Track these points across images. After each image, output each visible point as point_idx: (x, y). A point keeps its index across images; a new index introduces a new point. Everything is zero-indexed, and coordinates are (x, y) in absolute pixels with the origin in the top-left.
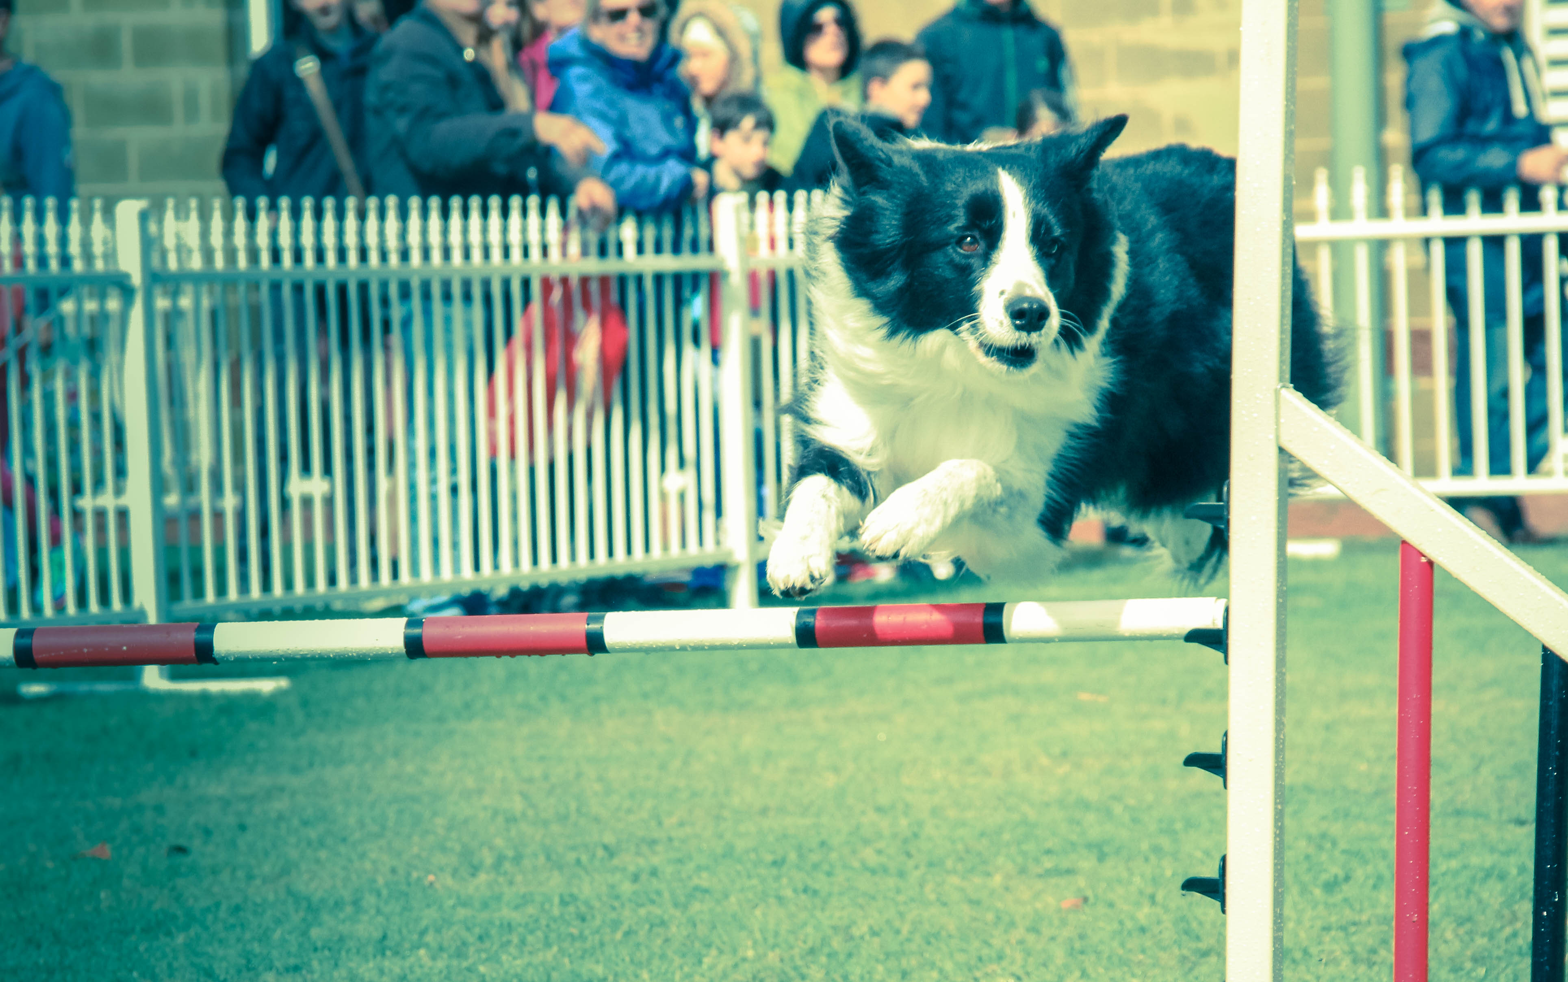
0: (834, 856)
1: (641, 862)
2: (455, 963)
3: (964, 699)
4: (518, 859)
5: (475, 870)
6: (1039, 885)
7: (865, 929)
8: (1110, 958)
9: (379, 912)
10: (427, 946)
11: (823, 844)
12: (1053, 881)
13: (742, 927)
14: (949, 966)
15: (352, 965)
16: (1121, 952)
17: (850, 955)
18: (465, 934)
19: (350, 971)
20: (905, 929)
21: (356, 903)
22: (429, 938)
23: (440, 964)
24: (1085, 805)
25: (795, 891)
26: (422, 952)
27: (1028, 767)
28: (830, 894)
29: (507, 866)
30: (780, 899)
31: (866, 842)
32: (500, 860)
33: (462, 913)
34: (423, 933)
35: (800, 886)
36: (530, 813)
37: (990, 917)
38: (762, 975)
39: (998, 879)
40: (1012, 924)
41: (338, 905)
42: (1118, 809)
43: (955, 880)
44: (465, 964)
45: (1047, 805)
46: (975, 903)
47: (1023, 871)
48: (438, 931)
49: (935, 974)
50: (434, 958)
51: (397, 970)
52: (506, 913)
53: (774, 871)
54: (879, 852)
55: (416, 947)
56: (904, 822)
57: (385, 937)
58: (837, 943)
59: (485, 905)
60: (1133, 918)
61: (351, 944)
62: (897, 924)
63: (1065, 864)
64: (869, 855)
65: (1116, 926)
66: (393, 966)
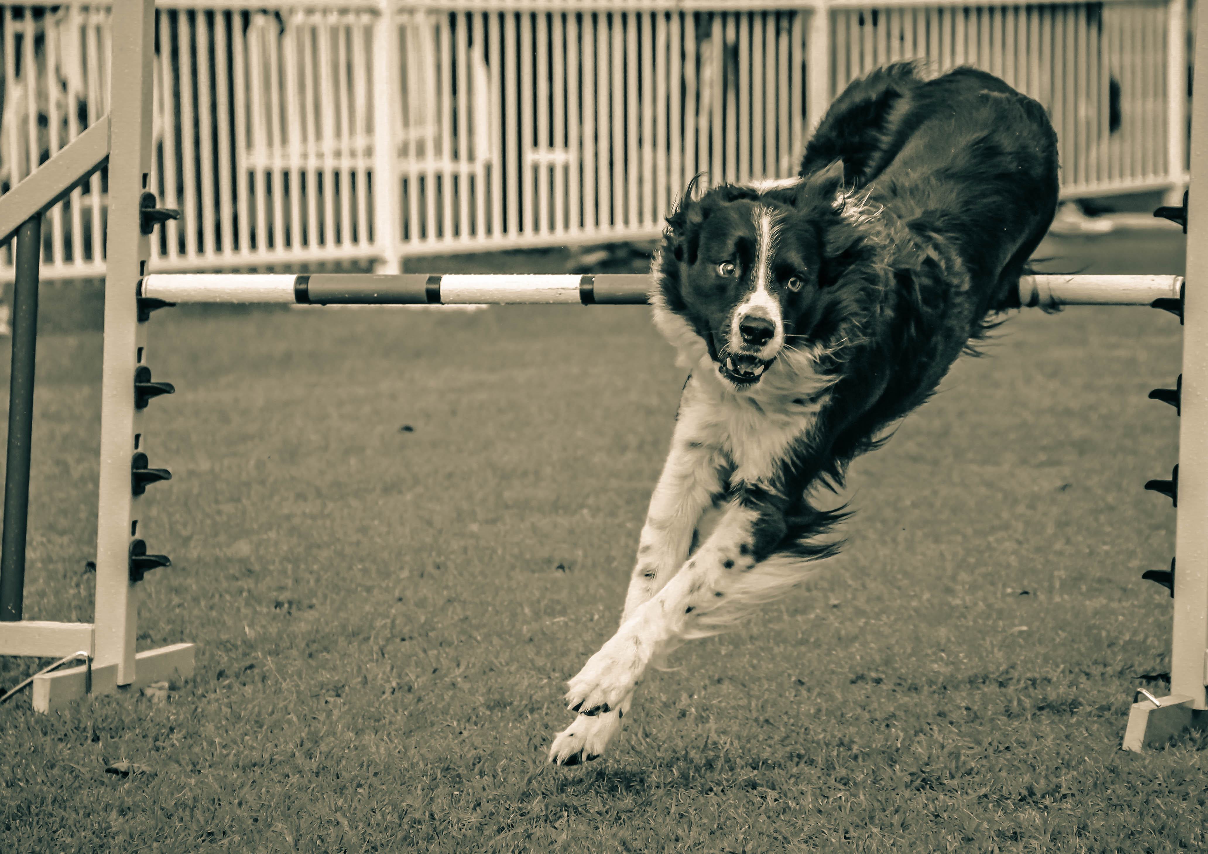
2: (609, 520)
5: (624, 449)
6: (1036, 473)
7: (908, 503)
8: (1087, 529)
9: (553, 480)
10: (588, 506)
12: (1047, 470)
14: (969, 531)
15: (534, 519)
16: (1095, 524)
17: (897, 522)
18: (615, 498)
19: (533, 524)
20: (938, 504)
21: (536, 473)
22: (591, 501)
23: (598, 521)
24: (1068, 412)
26: (585, 511)
27: (1028, 381)
33: (614, 483)
34: (587, 496)
37: (1000, 496)
39: (1006, 467)
40: (1016, 502)
41: (525, 474)
42: (1094, 417)
43: (975, 468)
44: (617, 521)
45: (1042, 412)
46: (989, 485)
47: (1024, 462)
48: (597, 495)
49: (959, 538)
50: (593, 516)
51: (567, 525)
55: (582, 506)
57: (558, 499)
58: (888, 513)
59: (630, 478)
60: (1104, 500)
61: (534, 504)
62: (932, 499)
63: (1055, 457)
65: (1091, 505)
66: (564, 521)
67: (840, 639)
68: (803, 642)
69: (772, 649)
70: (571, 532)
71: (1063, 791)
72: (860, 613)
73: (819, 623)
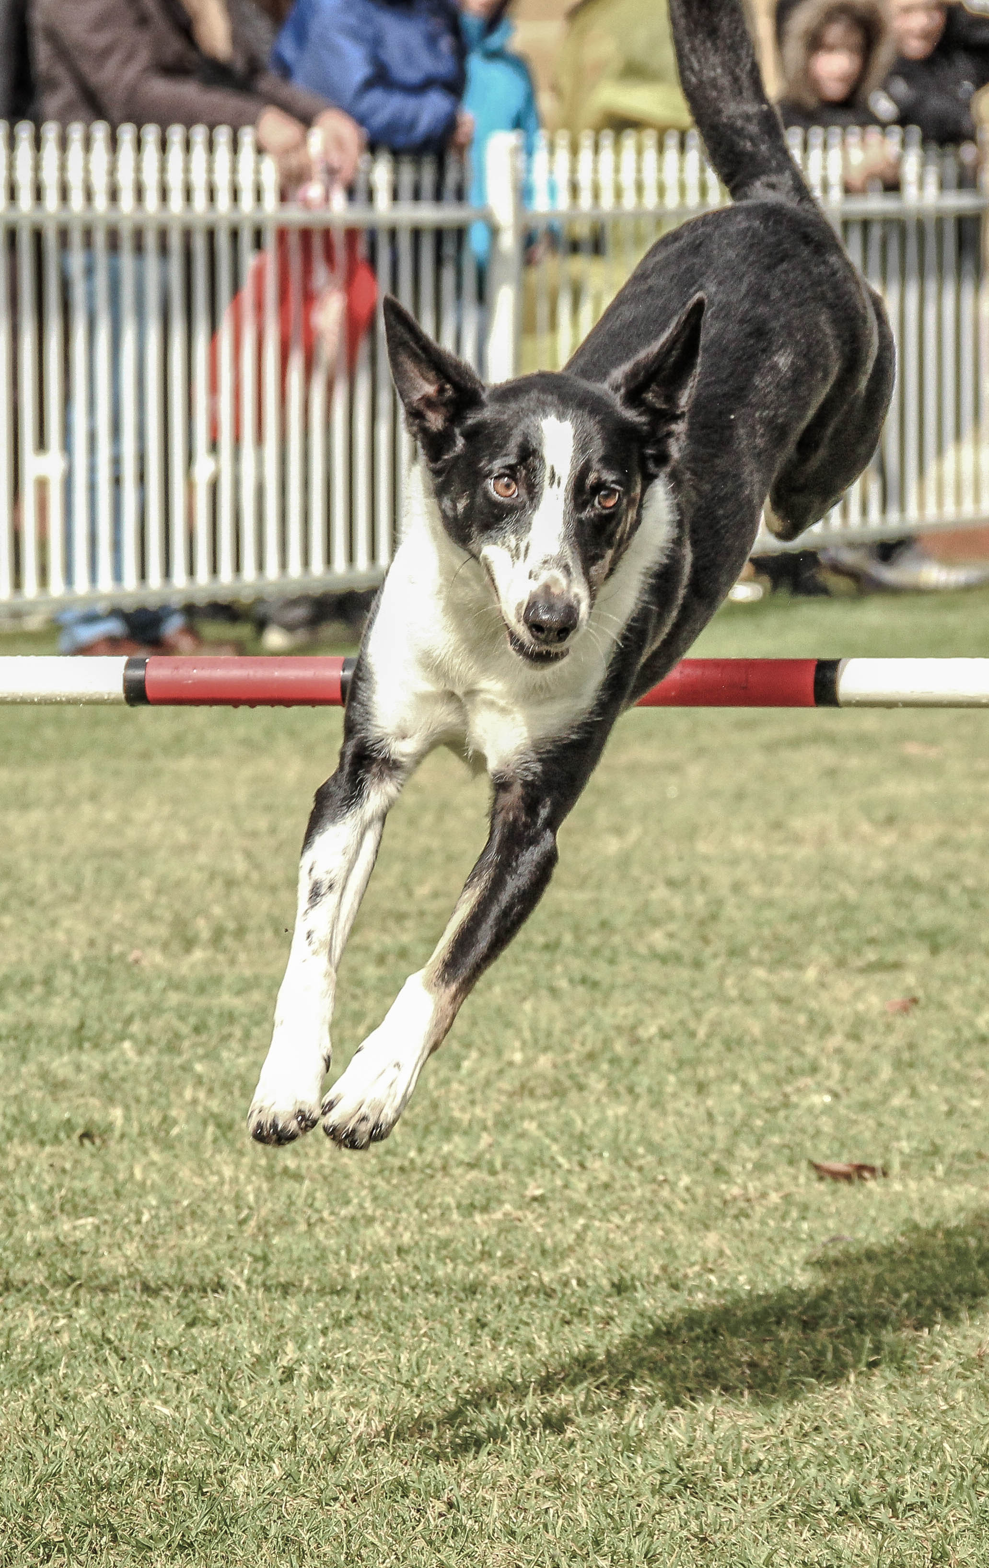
0: (616, 940)
1: (387, 940)
2: (166, 1059)
3: (770, 748)
4: (240, 932)
5: (189, 944)
6: (860, 982)
7: (653, 1030)
8: (944, 1073)
9: (75, 993)
10: (132, 1037)
11: (604, 924)
12: (878, 977)
13: (508, 1025)
14: (753, 1078)
15: (44, 1058)
16: (957, 1066)
17: (636, 1062)
18: (176, 1023)
19: (41, 1065)
20: (702, 1032)
21: (47, 982)
22: (136, 1028)
23: (148, 1060)
24: (914, 884)
25: (571, 981)
26: (127, 1045)
27: (847, 833)
28: (612, 987)
29: (228, 941)
30: (554, 992)
31: (655, 923)
32: (218, 934)
33: (174, 998)
34: (129, 1021)
35: (577, 976)
36: (255, 876)
37: (802, 1019)
38: (532, 1083)
39: (811, 974)
40: (828, 1030)
41: (26, 984)
42: (954, 890)
43: (760, 973)
44: (178, 1061)
45: (870, 883)
46: (784, 1001)
47: (841, 963)
48: (146, 1019)
49: (737, 1088)
50: (141, 1052)
51: (97, 1066)
52: (227, 1000)
53: (546, 957)
54: (671, 936)
55: (121, 1037)
56: (700, 900)
57: (82, 1026)
58: (620, 1047)
59: (202, 989)
60: (971, 1025)
61: (42, 1032)
62: (692, 1024)
63: (891, 956)
64: (658, 938)
65: (951, 1034)
66: (93, 1061)
67: (544, 1252)
68: (486, 1255)
69: (433, 1268)
70: (104, 1077)
71: (909, 1498)
72: (578, 1209)
73: (508, 1227)
